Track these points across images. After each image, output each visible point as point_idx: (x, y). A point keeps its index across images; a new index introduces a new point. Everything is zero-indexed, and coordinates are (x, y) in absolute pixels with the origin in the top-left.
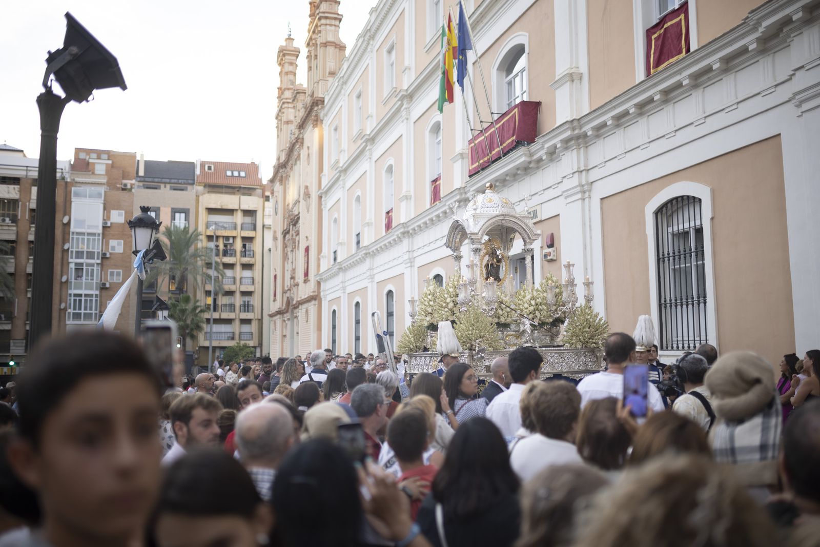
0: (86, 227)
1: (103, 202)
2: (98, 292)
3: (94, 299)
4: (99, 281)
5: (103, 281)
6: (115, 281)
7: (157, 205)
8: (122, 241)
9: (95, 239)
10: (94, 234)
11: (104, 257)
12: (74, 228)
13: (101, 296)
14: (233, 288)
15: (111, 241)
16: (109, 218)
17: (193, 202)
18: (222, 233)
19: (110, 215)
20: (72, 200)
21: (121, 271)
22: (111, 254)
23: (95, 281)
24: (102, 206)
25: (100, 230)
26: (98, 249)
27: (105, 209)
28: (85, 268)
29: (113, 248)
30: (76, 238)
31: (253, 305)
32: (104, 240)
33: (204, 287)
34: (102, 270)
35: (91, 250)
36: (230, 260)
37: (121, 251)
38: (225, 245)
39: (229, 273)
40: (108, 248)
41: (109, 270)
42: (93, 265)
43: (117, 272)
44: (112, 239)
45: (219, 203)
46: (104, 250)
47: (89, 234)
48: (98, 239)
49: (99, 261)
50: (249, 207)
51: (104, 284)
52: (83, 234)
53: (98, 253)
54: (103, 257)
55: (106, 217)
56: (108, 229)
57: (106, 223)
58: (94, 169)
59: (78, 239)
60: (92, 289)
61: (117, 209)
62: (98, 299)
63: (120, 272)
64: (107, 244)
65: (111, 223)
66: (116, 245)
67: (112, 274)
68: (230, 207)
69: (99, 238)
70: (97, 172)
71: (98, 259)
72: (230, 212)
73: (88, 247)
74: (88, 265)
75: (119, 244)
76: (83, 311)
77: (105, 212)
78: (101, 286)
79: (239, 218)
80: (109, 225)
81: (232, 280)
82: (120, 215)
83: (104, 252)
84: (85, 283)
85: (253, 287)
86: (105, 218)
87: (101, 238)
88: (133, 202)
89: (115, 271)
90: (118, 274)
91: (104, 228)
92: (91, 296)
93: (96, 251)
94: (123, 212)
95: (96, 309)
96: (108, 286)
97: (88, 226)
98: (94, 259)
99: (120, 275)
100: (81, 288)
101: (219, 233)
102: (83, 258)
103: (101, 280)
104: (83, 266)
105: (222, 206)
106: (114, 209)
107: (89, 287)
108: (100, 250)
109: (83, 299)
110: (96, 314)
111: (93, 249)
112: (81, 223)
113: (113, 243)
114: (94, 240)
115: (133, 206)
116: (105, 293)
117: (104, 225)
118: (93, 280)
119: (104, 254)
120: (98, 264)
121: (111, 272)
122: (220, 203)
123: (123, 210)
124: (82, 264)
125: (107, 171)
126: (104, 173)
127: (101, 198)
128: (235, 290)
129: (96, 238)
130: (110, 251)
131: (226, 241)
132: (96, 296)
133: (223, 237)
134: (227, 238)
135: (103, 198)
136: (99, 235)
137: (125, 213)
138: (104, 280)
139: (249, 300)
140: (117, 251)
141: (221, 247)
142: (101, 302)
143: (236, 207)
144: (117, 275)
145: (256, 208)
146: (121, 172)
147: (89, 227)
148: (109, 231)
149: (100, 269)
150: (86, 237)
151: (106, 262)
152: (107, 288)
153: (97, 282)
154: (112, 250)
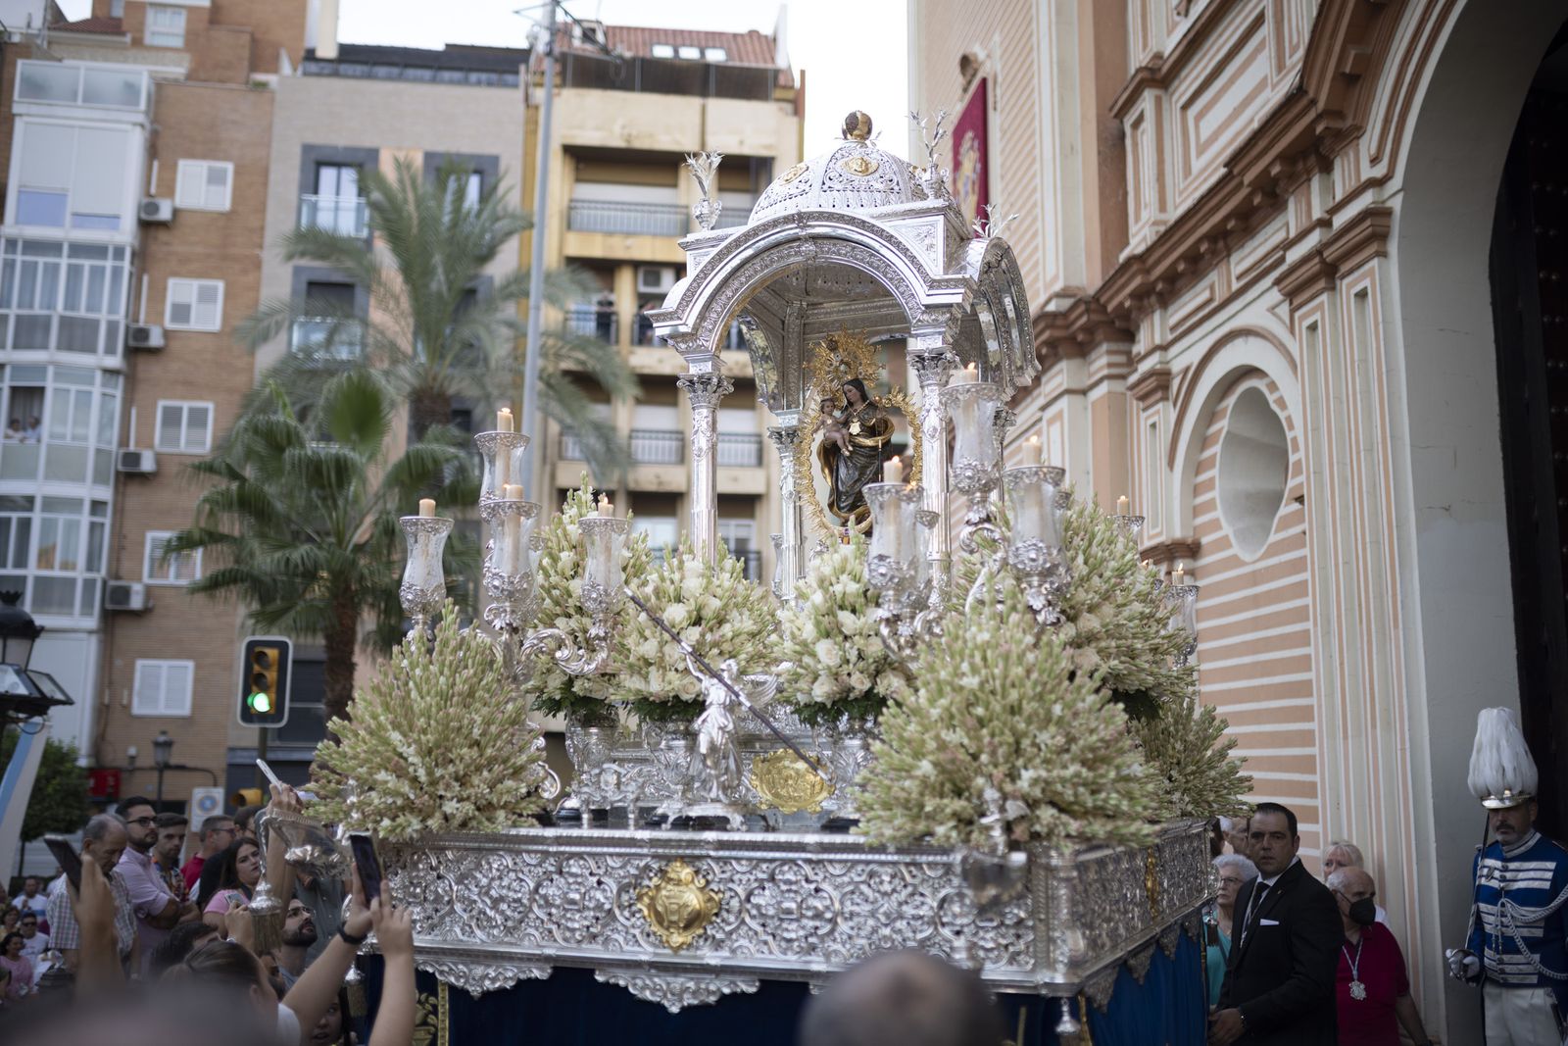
0: (68, 219)
1: (141, 118)
2: (105, 493)
3: (85, 518)
4: (114, 447)
5: (132, 448)
6: (183, 447)
7: (367, 141)
8: (220, 285)
9: (103, 269)
10: (98, 251)
11: (138, 348)
12: (17, 222)
13: (119, 511)
14: (672, 479)
15: (172, 282)
16: (169, 190)
17: (516, 132)
18: (628, 248)
19: (173, 180)
20: (16, 109)
21: (210, 406)
22: (167, 334)
23: (92, 444)
24: (135, 143)
25: (126, 233)
26: (112, 309)
27: (153, 151)
28: (50, 385)
29: (182, 312)
30: (24, 263)
31: (759, 553)
32: (146, 279)
33: (553, 477)
34: (128, 402)
35: (82, 312)
36: (661, 361)
37: (216, 325)
38: (644, 300)
39: (657, 417)
40: (162, 314)
41: (161, 404)
42: (83, 375)
43: (192, 410)
44: (176, 274)
45: (617, 129)
46: (142, 317)
47: (79, 249)
48: (117, 272)
49: (115, 361)
50: (741, 143)
51: (133, 459)
52: (54, 247)
53: (112, 327)
54: (132, 343)
55: (158, 186)
56: (163, 235)
57: (153, 208)
58: (140, 28)
59: (30, 270)
60: (79, 478)
61: (204, 156)
62: (107, 521)
63: (205, 411)
64: (158, 294)
65: (176, 212)
66: (193, 300)
67: (172, 418)
68: (664, 143)
69: (118, 263)
70: (148, 40)
71: (110, 350)
72: (663, 165)
73: (71, 301)
74: (64, 373)
75: (206, 296)
76: (32, 571)
77: (156, 164)
78: (120, 468)
79: (697, 190)
80: (165, 214)
81: (671, 445)
82: (216, 178)
83: (141, 324)
84: (49, 447)
85: (760, 474)
86: (153, 190)
87: (126, 264)
88: (270, 127)
89: (186, 405)
90: (198, 418)
91: (148, 226)
92: (74, 504)
93: (103, 317)
94: (230, 167)
95: (91, 565)
96: (147, 464)
97: (75, 214)
98: (91, 349)
99: (204, 425)
100: (31, 474)
101: (617, 249)
102: (45, 346)
103: (124, 441)
104: (44, 378)
105: (628, 141)
106: (191, 155)
107: (62, 465)
108: (120, 316)
109: (37, 517)
110: (89, 585)
111: (89, 309)
112: (49, 204)
113: (181, 290)
114: (97, 273)
115: (269, 145)
116: (136, 497)
117: (144, 216)
118: (85, 438)
119: (143, 334)
120: (107, 371)
121: (166, 410)
122: (623, 127)
123: (226, 158)
124: (40, 369)
125: (192, 39)
126: (179, 42)
127: (137, 103)
128: (682, 488)
129: (109, 264)
130: (169, 325)
131: (646, 283)
132: (97, 506)
133: (636, 265)
134: (650, 270)
135: (143, 105)
136: (119, 253)
137: (237, 173)
138: (137, 443)
139: (742, 533)
140: (195, 324)
141: (625, 306)
142: (118, 533)
143: (686, 143)
144: (192, 423)
145: (769, 147)
146: (245, 39)
147: (82, 218)
148: (167, 244)
149: (119, 393)
150: (64, 262)
151: (148, 368)
152: (144, 477)
153: (104, 446)
154: (175, 318)
